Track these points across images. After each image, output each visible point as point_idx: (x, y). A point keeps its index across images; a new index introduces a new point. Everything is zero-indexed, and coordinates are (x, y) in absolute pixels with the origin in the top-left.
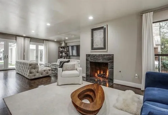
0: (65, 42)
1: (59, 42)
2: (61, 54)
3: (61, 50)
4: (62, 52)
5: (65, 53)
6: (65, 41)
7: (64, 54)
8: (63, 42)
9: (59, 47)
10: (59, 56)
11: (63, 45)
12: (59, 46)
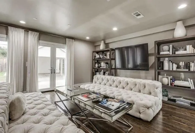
0: (105, 42)
1: (93, 43)
2: (97, 65)
3: (97, 56)
4: (98, 61)
5: (106, 63)
6: (104, 40)
7: (103, 65)
8: (102, 42)
9: (93, 52)
10: (93, 68)
11: (102, 47)
12: (94, 50)
